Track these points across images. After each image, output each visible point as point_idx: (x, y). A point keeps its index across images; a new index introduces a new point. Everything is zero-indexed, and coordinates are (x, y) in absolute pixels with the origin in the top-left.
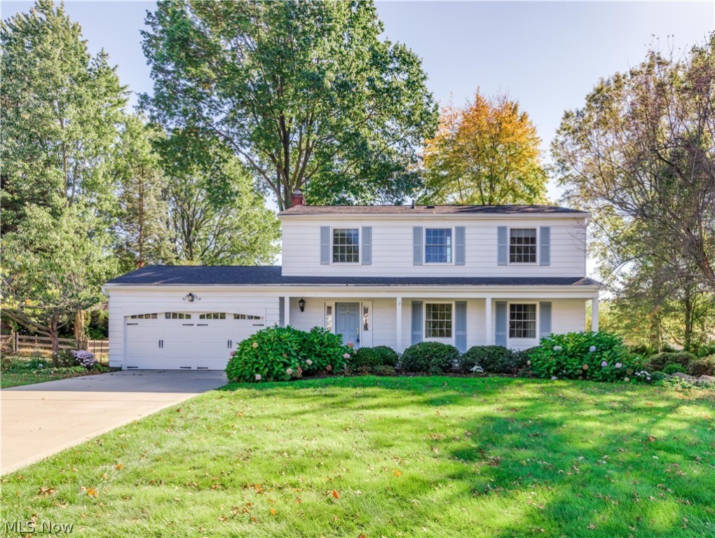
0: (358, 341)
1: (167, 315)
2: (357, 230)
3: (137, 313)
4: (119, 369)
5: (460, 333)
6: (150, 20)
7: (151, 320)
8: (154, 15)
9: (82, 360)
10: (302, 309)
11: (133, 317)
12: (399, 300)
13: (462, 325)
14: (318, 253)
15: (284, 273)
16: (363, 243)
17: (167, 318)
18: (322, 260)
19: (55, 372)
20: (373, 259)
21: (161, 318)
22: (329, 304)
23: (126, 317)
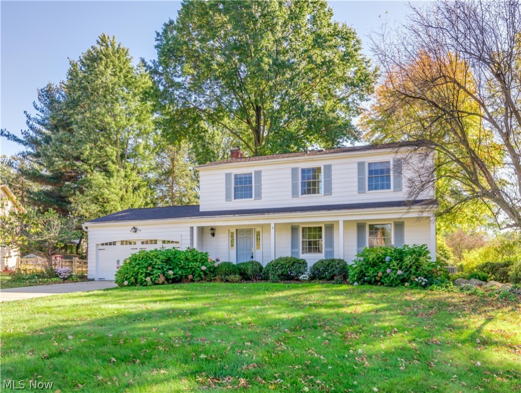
0: (252, 257)
1: (122, 243)
2: (251, 174)
3: (105, 242)
4: (93, 280)
5: (329, 249)
6: (159, 38)
7: (112, 246)
8: (161, 34)
9: (60, 274)
10: (213, 235)
11: (103, 244)
12: (273, 225)
13: (330, 243)
14: (224, 193)
15: (202, 209)
16: (255, 183)
17: (122, 244)
18: (226, 198)
19: (40, 282)
20: (263, 195)
21: (118, 244)
22: (231, 231)
23: (98, 245)
